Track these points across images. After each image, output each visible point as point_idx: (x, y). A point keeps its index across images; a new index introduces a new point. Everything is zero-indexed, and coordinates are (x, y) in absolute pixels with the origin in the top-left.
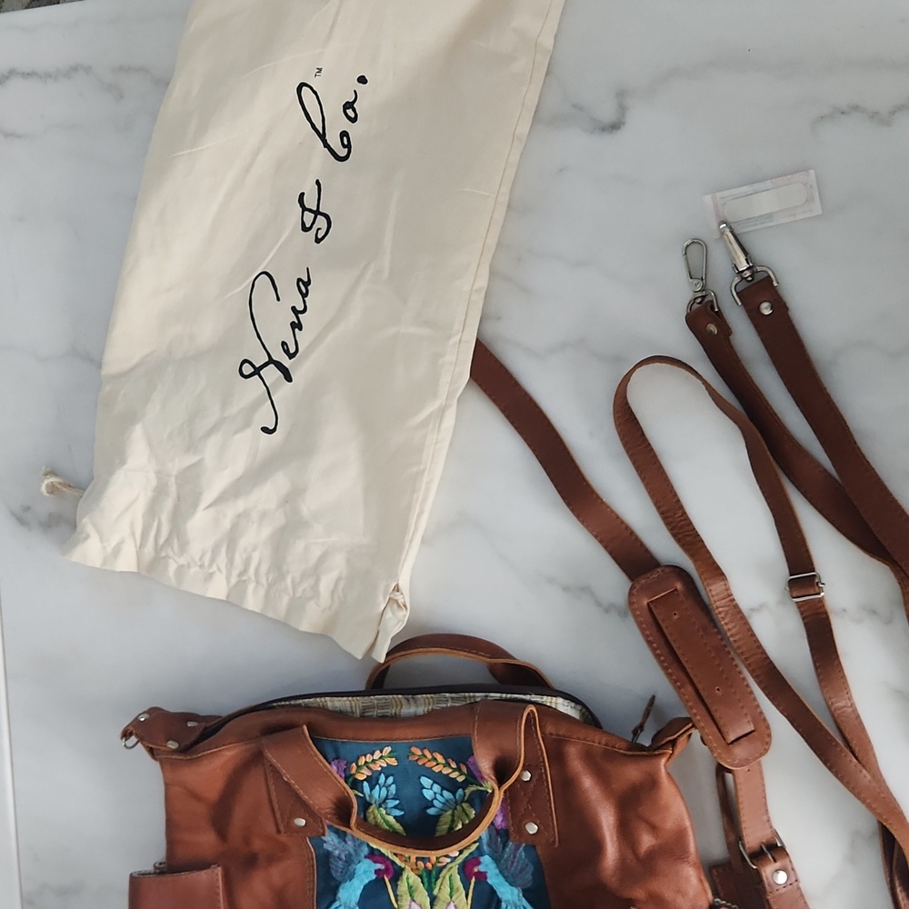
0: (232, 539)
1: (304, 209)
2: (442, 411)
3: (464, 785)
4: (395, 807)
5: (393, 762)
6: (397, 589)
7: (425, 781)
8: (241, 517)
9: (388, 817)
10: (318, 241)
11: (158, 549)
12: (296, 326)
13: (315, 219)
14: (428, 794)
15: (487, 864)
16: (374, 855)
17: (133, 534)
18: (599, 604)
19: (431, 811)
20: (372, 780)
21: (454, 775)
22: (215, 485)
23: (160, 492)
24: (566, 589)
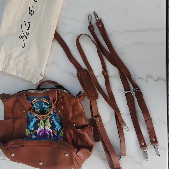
0: (17, 65)
1: (30, 10)
2: (49, 43)
3: (50, 104)
4: (39, 109)
5: (38, 100)
6: (41, 73)
7: (43, 104)
8: (18, 61)
9: (38, 110)
10: (32, 15)
11: (6, 67)
12: (28, 30)
13: (31, 12)
14: (44, 106)
15: (53, 119)
16: (36, 117)
17: (2, 64)
18: (73, 76)
19: (44, 109)
20: (35, 104)
21: (48, 103)
22: (14, 56)
23: (6, 57)
24: (69, 73)
